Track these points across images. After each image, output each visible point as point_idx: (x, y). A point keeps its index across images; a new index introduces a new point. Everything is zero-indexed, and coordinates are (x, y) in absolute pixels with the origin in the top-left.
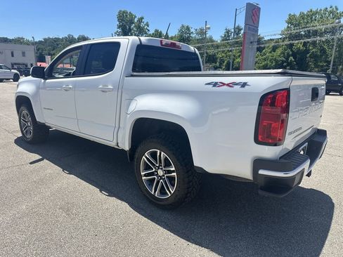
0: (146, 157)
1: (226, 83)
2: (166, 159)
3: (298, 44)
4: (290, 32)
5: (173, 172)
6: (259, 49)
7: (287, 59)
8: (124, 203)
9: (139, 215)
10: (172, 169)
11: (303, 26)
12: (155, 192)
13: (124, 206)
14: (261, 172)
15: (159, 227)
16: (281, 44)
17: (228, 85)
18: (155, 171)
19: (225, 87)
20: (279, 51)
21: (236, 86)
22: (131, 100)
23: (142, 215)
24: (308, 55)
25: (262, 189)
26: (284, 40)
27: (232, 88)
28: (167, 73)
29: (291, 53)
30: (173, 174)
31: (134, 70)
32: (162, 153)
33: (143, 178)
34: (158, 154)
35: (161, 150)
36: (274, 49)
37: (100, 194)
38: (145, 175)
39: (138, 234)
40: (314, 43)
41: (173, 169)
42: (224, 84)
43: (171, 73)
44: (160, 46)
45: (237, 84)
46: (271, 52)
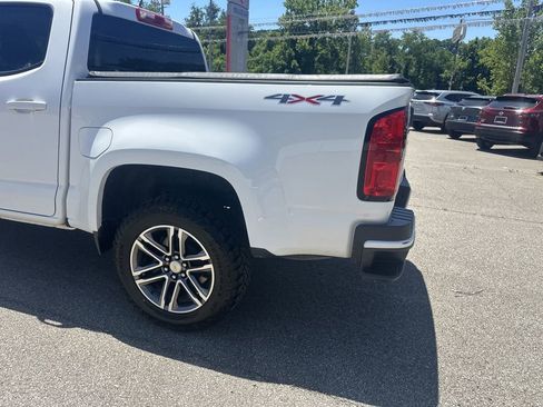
0: (143, 242)
1: (306, 97)
2: (189, 241)
3: (303, 40)
4: (290, 21)
5: (206, 262)
6: (251, 45)
7: (289, 63)
8: (102, 335)
9: (143, 353)
10: (203, 258)
11: (308, 14)
12: (167, 303)
13: (106, 341)
14: (369, 245)
15: (190, 367)
16: (280, 39)
17: (309, 100)
18: (164, 266)
19: (304, 104)
20: (277, 50)
21: (323, 103)
22: (95, 128)
23: (148, 350)
24: (316, 59)
25: (368, 270)
26: (282, 32)
27: (317, 106)
28: (176, 74)
29: (293, 54)
30: (206, 267)
31: (91, 66)
32: (181, 231)
33: (138, 282)
34: (172, 233)
35: (177, 225)
36: (270, 46)
37: (41, 326)
38: (141, 277)
39: (156, 392)
40: (323, 41)
41: (207, 257)
42: (302, 99)
43: (184, 74)
44: (136, 20)
45: (325, 99)
46: (265, 51)
